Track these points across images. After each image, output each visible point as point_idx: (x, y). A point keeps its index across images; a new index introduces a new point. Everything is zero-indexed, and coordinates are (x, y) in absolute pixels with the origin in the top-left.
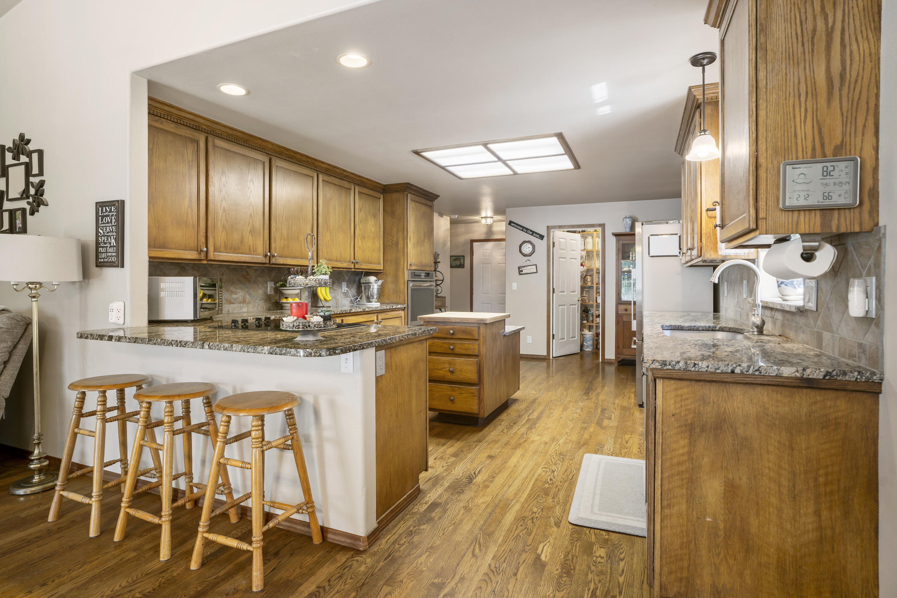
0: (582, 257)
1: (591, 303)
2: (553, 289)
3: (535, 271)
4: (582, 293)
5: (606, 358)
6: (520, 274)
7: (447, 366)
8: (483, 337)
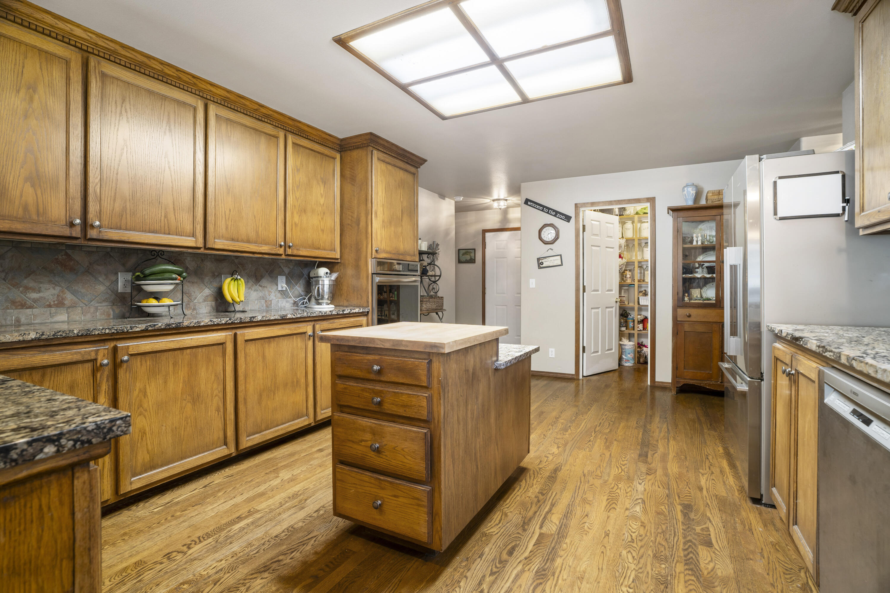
0: (620, 247)
1: (631, 304)
2: (584, 287)
3: (560, 263)
4: (620, 292)
5: (657, 380)
6: (540, 268)
7: (368, 436)
8: (439, 382)
